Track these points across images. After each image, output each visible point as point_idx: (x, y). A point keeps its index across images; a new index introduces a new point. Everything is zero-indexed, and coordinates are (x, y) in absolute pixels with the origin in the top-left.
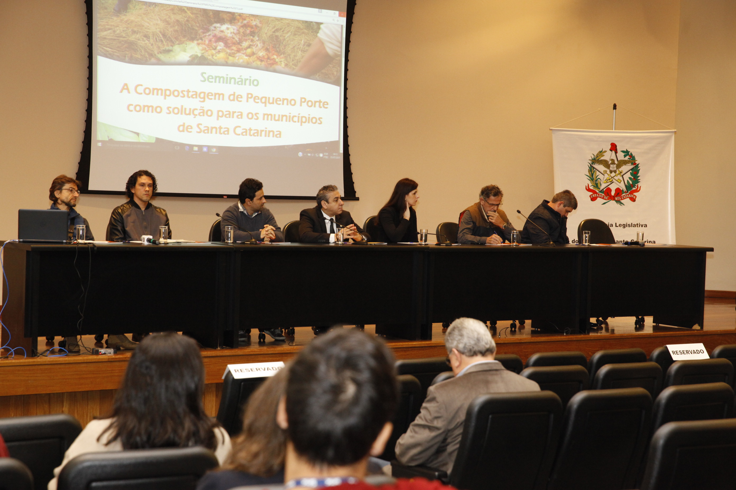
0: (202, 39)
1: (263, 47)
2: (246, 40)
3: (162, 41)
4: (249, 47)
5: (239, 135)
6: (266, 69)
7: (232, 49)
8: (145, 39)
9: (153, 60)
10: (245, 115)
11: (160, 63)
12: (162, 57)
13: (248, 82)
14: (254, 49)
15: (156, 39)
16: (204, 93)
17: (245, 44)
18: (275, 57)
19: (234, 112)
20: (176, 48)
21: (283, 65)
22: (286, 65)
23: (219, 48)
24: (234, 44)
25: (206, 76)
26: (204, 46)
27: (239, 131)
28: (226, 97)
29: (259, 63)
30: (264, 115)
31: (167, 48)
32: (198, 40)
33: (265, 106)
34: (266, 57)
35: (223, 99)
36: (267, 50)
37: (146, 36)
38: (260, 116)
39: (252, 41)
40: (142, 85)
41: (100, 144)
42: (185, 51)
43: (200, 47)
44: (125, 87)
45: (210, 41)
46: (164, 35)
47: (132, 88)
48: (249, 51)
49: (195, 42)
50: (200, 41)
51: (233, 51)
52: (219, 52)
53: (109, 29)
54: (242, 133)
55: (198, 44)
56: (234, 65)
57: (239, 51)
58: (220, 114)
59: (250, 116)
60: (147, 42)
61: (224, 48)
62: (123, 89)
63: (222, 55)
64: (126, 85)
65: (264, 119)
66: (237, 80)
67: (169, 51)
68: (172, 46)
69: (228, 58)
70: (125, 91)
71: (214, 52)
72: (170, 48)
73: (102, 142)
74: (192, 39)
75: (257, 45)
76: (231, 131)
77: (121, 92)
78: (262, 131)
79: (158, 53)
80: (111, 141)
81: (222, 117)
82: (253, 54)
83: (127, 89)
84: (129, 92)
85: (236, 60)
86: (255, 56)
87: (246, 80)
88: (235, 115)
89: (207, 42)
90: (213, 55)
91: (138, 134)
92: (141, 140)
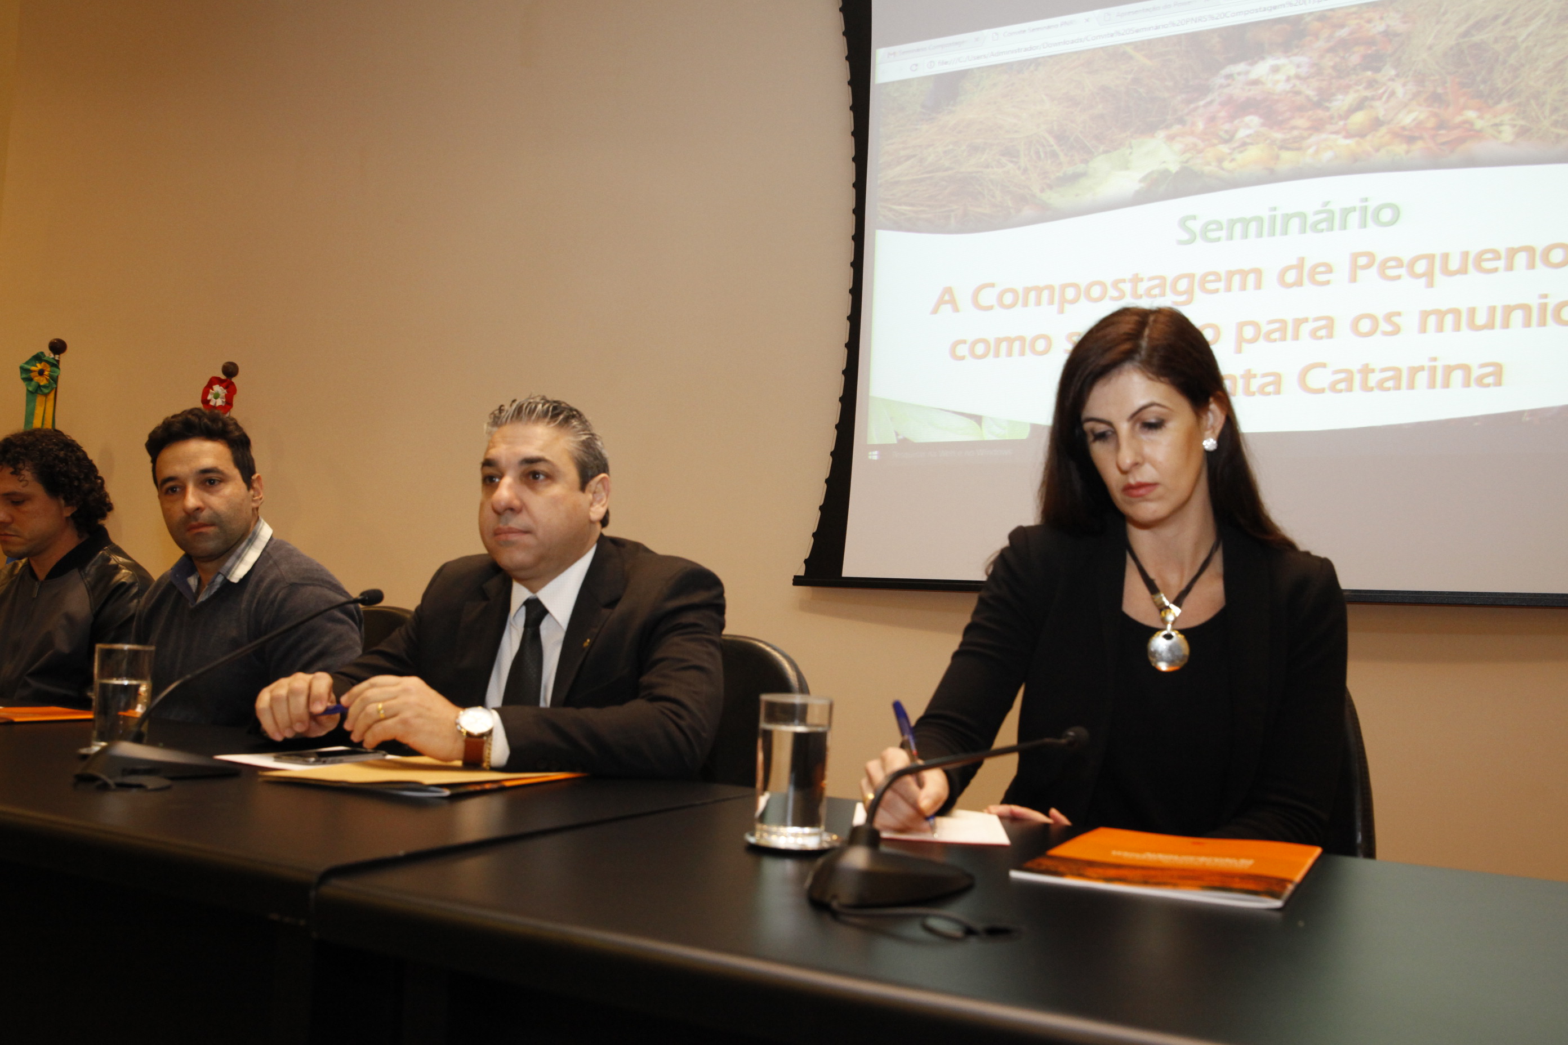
0: (1181, 121)
1: (1416, 95)
2: (1346, 89)
3: (1054, 155)
4: (1360, 106)
5: (1322, 391)
6: (1434, 162)
7: (1294, 128)
8: (1004, 160)
9: (1027, 212)
10: (1342, 328)
11: (1048, 214)
12: (1055, 198)
13: (1354, 218)
14: (1380, 109)
15: (1037, 153)
16: (1191, 277)
17: (1342, 102)
18: (1471, 114)
19: (1299, 322)
20: (1100, 163)
21: (1508, 133)
22: (1523, 133)
23: (1241, 134)
24: (1300, 109)
25: (1195, 226)
26: (1190, 140)
27: (1318, 379)
28: (1270, 278)
29: (1399, 149)
30: (1425, 315)
31: (1070, 170)
32: (1168, 127)
33: (1430, 284)
34: (1431, 123)
35: (1258, 286)
36: (1436, 99)
37: (1010, 153)
38: (1409, 322)
39: (1371, 84)
40: (992, 285)
41: (874, 456)
42: (1125, 166)
43: (1178, 146)
44: (948, 298)
45: (1212, 119)
46: (1061, 138)
47: (963, 299)
48: (1359, 118)
49: (1161, 134)
50: (1176, 128)
51: (1295, 133)
52: (1244, 145)
53: (908, 158)
54: (1333, 388)
55: (1171, 138)
56: (1299, 174)
57: (1317, 127)
58: (1249, 332)
59: (1365, 325)
60: (1010, 166)
61: (1264, 130)
62: (941, 302)
63: (1254, 153)
64: (948, 290)
65: (1423, 329)
66: (1311, 219)
67: (1075, 178)
68: (1086, 161)
69: (1277, 158)
70: (947, 308)
71: (1224, 149)
72: (1081, 168)
73: (881, 448)
74: (1150, 129)
75: (1393, 94)
76: (1290, 382)
77: (935, 311)
78: (1414, 371)
79: (1042, 190)
80: (904, 444)
81: (1254, 340)
82: (1376, 123)
83: (953, 302)
84: (956, 310)
85: (1307, 158)
86: (1383, 130)
87: (1346, 212)
88: (1305, 329)
89: (1200, 126)
90: (1220, 160)
91: (978, 419)
92: (988, 434)
